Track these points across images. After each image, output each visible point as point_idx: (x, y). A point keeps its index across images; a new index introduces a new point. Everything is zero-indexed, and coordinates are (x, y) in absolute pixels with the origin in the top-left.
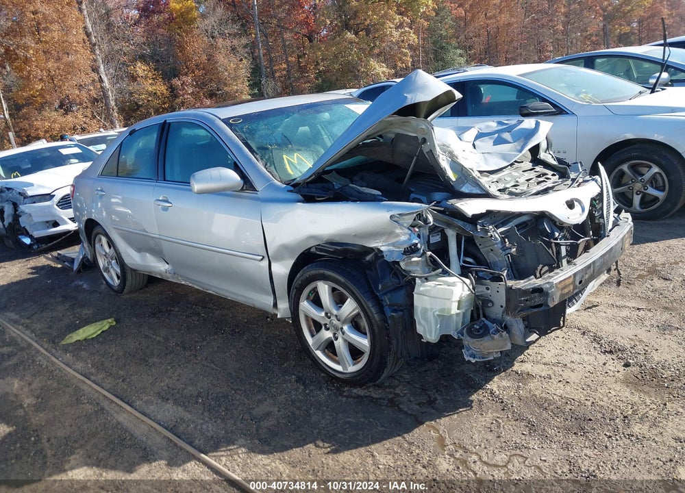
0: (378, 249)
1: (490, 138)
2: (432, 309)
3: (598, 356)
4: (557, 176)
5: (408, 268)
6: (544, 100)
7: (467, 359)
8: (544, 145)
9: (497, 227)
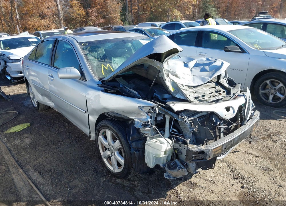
0: (133, 120)
1: (199, 68)
2: (152, 153)
3: (231, 180)
4: (226, 93)
5: (144, 132)
6: (237, 45)
7: (165, 178)
8: (223, 75)
9: (189, 117)
